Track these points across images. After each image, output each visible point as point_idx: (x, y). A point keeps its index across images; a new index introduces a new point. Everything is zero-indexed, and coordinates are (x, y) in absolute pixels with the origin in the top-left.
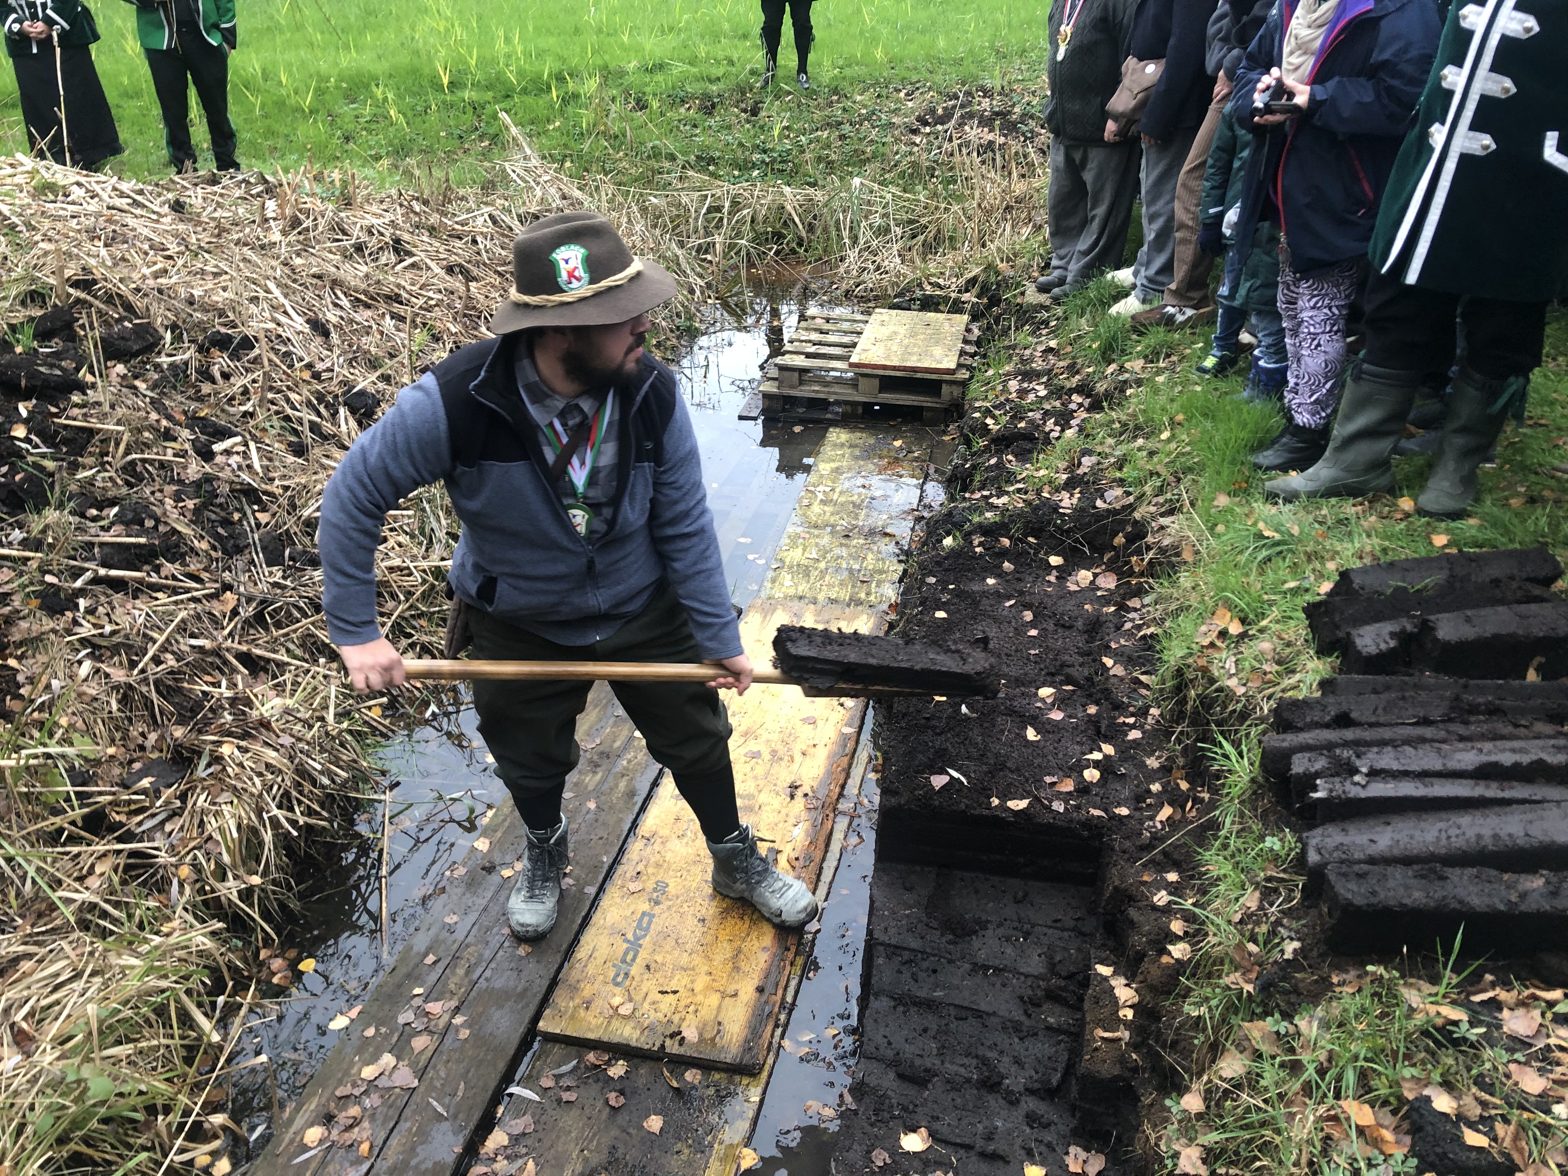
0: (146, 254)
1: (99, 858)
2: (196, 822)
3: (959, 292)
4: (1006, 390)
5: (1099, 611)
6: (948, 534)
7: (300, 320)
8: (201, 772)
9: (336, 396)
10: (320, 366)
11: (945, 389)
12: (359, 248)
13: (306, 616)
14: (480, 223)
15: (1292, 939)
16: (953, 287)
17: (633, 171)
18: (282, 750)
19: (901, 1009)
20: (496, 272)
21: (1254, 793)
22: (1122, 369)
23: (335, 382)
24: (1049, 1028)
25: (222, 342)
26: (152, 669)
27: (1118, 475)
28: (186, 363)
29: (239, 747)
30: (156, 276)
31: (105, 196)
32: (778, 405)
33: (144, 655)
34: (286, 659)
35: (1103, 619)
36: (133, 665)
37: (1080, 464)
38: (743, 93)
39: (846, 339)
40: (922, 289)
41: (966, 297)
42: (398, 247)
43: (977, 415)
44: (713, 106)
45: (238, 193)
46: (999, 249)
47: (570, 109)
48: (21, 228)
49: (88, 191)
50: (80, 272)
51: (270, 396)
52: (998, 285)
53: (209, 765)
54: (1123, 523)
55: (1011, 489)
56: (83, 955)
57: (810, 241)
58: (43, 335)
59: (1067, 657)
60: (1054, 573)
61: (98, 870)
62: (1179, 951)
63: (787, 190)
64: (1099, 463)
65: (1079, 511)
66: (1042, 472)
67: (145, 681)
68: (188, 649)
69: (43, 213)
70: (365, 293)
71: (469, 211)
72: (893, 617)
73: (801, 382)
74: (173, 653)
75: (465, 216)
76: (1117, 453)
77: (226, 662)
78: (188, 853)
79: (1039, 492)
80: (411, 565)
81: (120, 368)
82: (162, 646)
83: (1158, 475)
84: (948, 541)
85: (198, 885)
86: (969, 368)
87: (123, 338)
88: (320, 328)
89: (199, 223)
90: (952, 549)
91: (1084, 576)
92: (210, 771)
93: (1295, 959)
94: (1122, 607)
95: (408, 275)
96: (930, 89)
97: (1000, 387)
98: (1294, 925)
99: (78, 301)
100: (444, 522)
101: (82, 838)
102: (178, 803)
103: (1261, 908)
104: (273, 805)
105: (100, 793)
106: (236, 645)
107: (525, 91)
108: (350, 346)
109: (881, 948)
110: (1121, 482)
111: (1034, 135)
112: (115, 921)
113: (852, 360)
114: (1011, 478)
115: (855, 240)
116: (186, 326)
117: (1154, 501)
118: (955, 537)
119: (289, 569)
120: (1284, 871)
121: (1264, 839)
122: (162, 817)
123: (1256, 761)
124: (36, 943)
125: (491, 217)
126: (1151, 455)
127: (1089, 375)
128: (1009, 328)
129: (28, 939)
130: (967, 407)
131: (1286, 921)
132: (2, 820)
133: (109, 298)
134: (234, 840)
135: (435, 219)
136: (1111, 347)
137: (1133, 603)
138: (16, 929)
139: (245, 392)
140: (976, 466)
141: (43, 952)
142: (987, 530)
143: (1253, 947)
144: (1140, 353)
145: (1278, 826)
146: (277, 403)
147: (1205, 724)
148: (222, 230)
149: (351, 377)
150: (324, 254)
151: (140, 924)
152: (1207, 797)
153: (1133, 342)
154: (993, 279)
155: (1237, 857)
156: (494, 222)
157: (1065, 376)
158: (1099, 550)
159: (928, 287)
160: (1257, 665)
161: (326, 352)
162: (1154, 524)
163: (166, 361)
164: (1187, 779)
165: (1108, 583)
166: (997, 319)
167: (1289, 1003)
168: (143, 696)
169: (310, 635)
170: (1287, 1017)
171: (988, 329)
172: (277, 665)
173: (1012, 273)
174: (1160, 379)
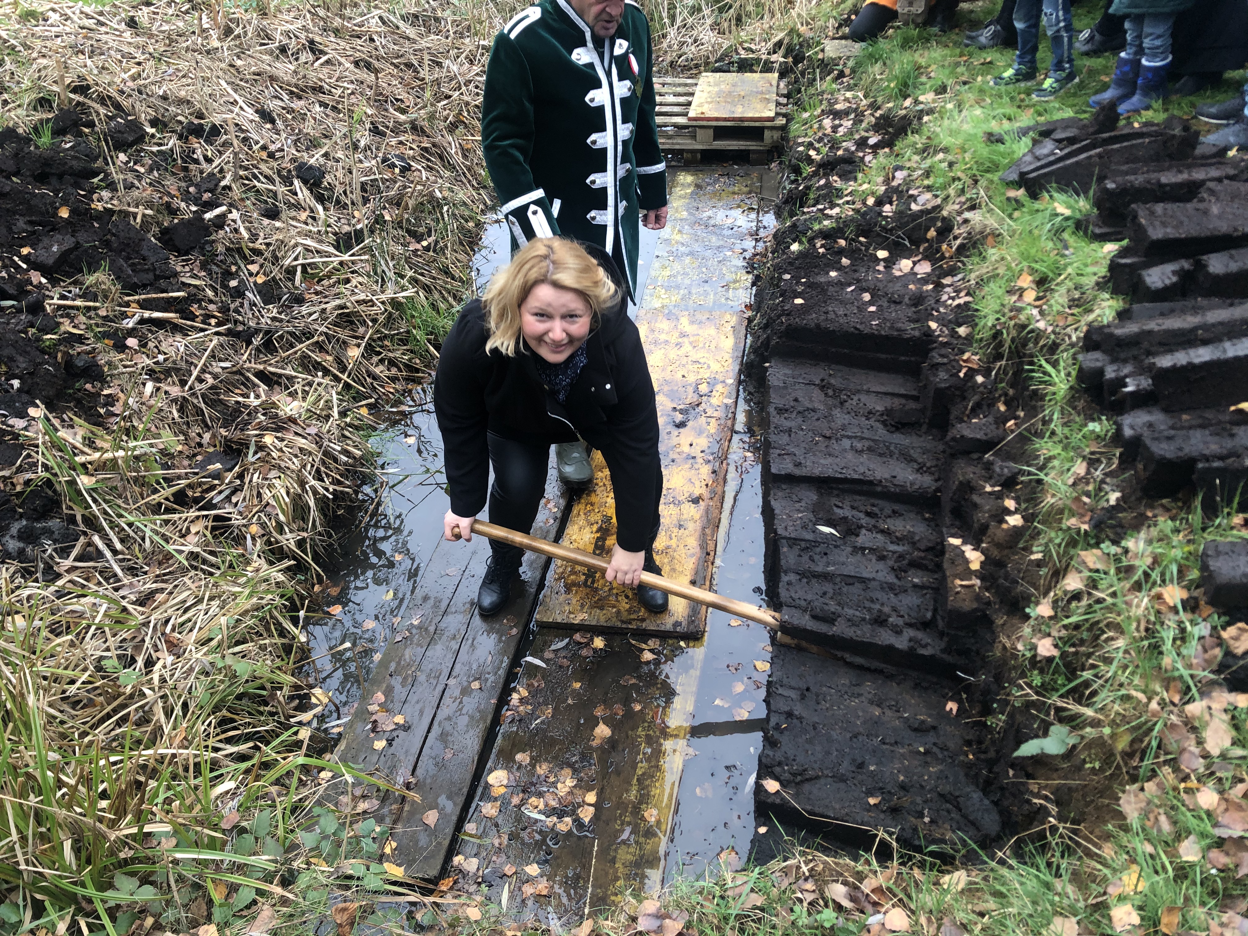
0: (121, 62)
1: (192, 521)
2: (255, 493)
3: (769, 54)
4: (821, 127)
5: (920, 289)
6: (794, 241)
7: (250, 111)
8: (251, 458)
9: (289, 171)
10: (272, 148)
11: (767, 134)
12: (283, 50)
13: (301, 342)
14: (374, 24)
15: (1114, 491)
16: (763, 50)
18: (309, 438)
19: (805, 580)
20: (392, 64)
21: (1073, 397)
22: (916, 102)
23: (287, 159)
24: (915, 586)
25: (197, 131)
26: (198, 386)
27: (926, 182)
28: (171, 150)
29: (277, 438)
30: (133, 78)
31: (75, 18)
33: (191, 375)
34: (294, 374)
35: (925, 295)
36: (183, 383)
37: (894, 177)
39: (682, 99)
40: (738, 54)
41: (774, 57)
42: (313, 47)
43: (801, 149)
45: (170, 11)
46: (799, 15)
48: (20, 48)
49: (61, 15)
50: (76, 79)
51: (241, 173)
52: (801, 45)
53: (256, 453)
54: (934, 220)
55: (841, 202)
56: (200, 587)
58: (59, 132)
59: (900, 325)
60: (882, 263)
61: (193, 530)
62: (1015, 520)
64: (909, 176)
65: (899, 214)
66: (865, 186)
67: (194, 394)
68: (220, 370)
69: (33, 35)
70: (296, 86)
71: (362, 15)
72: (749, 313)
74: (210, 373)
75: (359, 20)
76: (923, 166)
77: (248, 379)
78: (254, 516)
79: (864, 202)
80: (374, 298)
81: (122, 157)
82: (202, 368)
83: (959, 179)
84: (795, 247)
85: (265, 538)
86: (784, 115)
87: (119, 132)
88: (266, 116)
89: (151, 36)
90: (800, 252)
91: (905, 265)
92: (258, 456)
93: (1118, 504)
94: (939, 286)
95: (325, 70)
97: (816, 126)
98: (1115, 480)
99: (78, 103)
100: (391, 265)
101: (175, 510)
102: (238, 482)
103: (1088, 472)
104: (311, 478)
105: (179, 477)
106: (253, 365)
108: (293, 130)
109: (784, 541)
110: (929, 188)
112: (212, 566)
113: (690, 115)
114: (839, 193)
115: (673, 18)
116: (166, 120)
117: (957, 201)
118: (801, 242)
119: (282, 306)
120: (1104, 446)
121: (1086, 425)
122: (227, 492)
123: (1074, 373)
124: (163, 581)
125: (381, 18)
126: (951, 165)
127: (890, 110)
128: (814, 80)
129: (158, 578)
130: (791, 143)
131: (1108, 480)
132: (120, 496)
133: (103, 100)
134: (286, 504)
135: (337, 22)
136: (906, 85)
137: (947, 281)
138: (146, 573)
139: (221, 171)
140: (808, 188)
141: (171, 586)
142: (826, 235)
143: (1086, 499)
144: (931, 87)
145: (1095, 416)
146: (247, 179)
147: (1020, 357)
148: (171, 41)
149: (298, 155)
150: (258, 55)
151: (231, 566)
152: (1022, 414)
153: (924, 79)
154: (795, 41)
155: (1065, 441)
156: (384, 23)
157: (869, 112)
158: (916, 243)
159: (743, 52)
160: (1062, 309)
161: (275, 136)
162: (958, 218)
163: (155, 149)
164: (1005, 403)
165: (925, 268)
166: (803, 74)
167: (1117, 534)
168: (195, 406)
169: (305, 357)
170: (1115, 542)
171: (795, 82)
172: (288, 379)
173: (811, 35)
174: (950, 106)
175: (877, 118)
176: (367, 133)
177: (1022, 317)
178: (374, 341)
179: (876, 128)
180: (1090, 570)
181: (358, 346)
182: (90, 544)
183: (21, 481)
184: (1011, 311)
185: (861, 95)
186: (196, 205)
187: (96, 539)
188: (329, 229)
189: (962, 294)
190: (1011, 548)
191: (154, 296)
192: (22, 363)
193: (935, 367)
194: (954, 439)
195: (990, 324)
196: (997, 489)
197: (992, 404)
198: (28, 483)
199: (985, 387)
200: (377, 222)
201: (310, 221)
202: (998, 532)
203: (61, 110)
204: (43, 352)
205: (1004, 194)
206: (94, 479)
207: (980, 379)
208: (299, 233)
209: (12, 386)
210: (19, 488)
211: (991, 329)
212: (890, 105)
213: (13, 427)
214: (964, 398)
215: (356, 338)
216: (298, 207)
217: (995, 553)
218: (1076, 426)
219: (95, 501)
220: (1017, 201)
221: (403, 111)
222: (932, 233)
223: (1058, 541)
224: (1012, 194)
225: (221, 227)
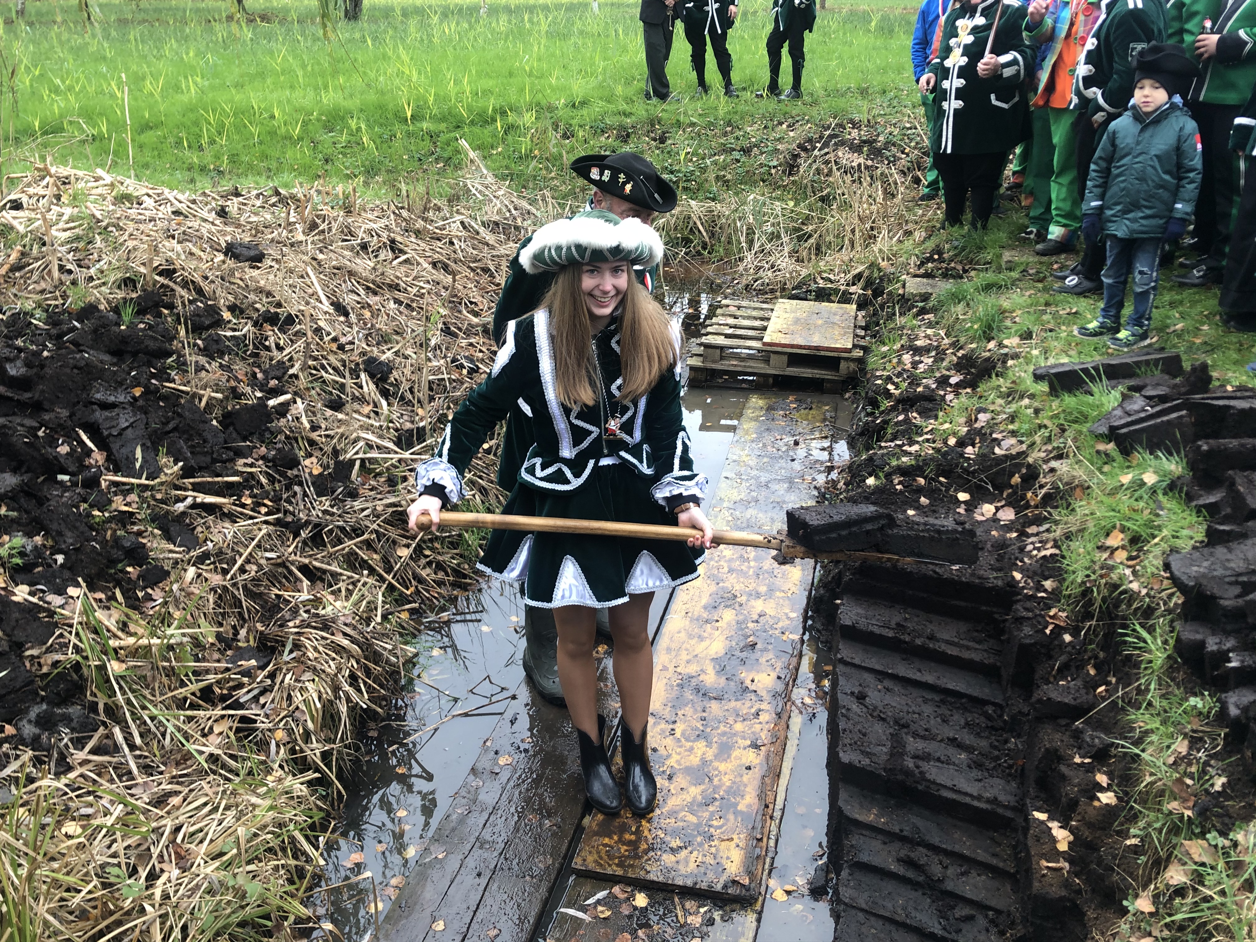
1: (217, 720)
2: (285, 695)
3: (848, 285)
4: (900, 362)
5: (1004, 536)
6: (871, 475)
7: (327, 303)
8: (286, 657)
9: (357, 364)
10: (343, 340)
11: (843, 365)
12: (364, 247)
13: (351, 539)
14: (455, 229)
15: (1219, 775)
16: (842, 281)
17: (563, 188)
20: (469, 267)
21: (1171, 667)
22: (1000, 345)
23: (356, 352)
25: (272, 319)
26: (240, 577)
27: (1011, 427)
28: (245, 336)
32: (702, 377)
33: (234, 565)
34: (339, 570)
35: (1008, 542)
36: (225, 572)
37: (976, 419)
38: (653, 125)
39: (757, 323)
40: (816, 283)
41: (853, 289)
42: (394, 247)
43: (879, 382)
44: (628, 135)
45: (258, 203)
46: (880, 251)
47: (510, 137)
48: (112, 228)
49: (156, 201)
50: (164, 262)
51: (310, 363)
52: (881, 280)
53: (291, 652)
54: (1019, 466)
55: (920, 439)
56: (217, 793)
57: (712, 246)
58: (141, 312)
59: (982, 572)
60: (963, 506)
61: (217, 730)
62: (1107, 798)
63: (693, 203)
64: (993, 419)
65: (982, 457)
66: (947, 426)
67: (235, 584)
68: (265, 561)
69: (126, 217)
70: (374, 282)
71: (444, 219)
73: (722, 358)
74: (254, 563)
75: (441, 223)
76: (1007, 410)
77: (291, 572)
78: (281, 720)
79: (945, 442)
82: (247, 558)
83: (1046, 427)
84: (871, 481)
85: (290, 746)
86: (862, 348)
87: (198, 315)
88: (341, 309)
89: (239, 226)
90: (877, 487)
91: (988, 509)
92: (293, 655)
93: (1224, 790)
94: (1023, 534)
95: (403, 269)
96: (808, 121)
97: (895, 360)
98: (1220, 763)
99: (163, 285)
101: (200, 706)
102: (269, 682)
103: (1190, 752)
104: (345, 683)
105: (207, 671)
106: (298, 558)
107: (472, 123)
108: (365, 324)
110: (1013, 433)
111: (896, 159)
112: (231, 771)
113: (765, 340)
114: (919, 431)
115: (751, 243)
116: (243, 306)
117: (1044, 448)
118: (877, 477)
119: (334, 499)
120: (1207, 724)
121: (1187, 700)
122: (256, 692)
123: (1172, 642)
124: (178, 783)
125: (462, 223)
126: (1037, 411)
127: (973, 350)
128: (894, 314)
129: (173, 780)
130: (869, 376)
131: (1212, 762)
132: (147, 687)
133: (185, 284)
134: (317, 710)
135: (420, 224)
136: (990, 327)
137: (1032, 530)
138: (161, 773)
139: (291, 359)
140: (886, 422)
141: (187, 790)
142: (903, 471)
143: (1189, 782)
144: (1016, 331)
145: (1197, 690)
146: (315, 368)
147: (1111, 619)
148: (258, 231)
149: (368, 349)
150: (340, 250)
151: (250, 773)
152: (1114, 680)
153: (1008, 323)
154: (876, 275)
155: (1164, 715)
156: (465, 227)
157: (951, 351)
158: (1000, 487)
159: (821, 281)
160: (1156, 572)
161: (347, 329)
162: (1044, 467)
163: (229, 334)
164: (1095, 667)
165: (1008, 515)
166: (882, 307)
167: (1223, 824)
168: (234, 596)
169: (352, 553)
170: (1224, 834)
171: (874, 315)
172: (332, 575)
173: (892, 270)
174: (1035, 352)
175: (959, 358)
176: (438, 333)
177: (1114, 576)
178: (424, 542)
179: (958, 367)
180: (1196, 863)
181: (408, 546)
182: (110, 736)
183: (49, 662)
184: (1102, 568)
185: (942, 332)
186: (261, 391)
187: (117, 731)
188: (391, 425)
189: (1049, 545)
190: (1103, 829)
191: (209, 479)
192: (70, 539)
193: (1020, 620)
194: (1040, 701)
195: (1079, 580)
196: (1087, 761)
197: (1081, 666)
198: (55, 664)
199: (1074, 647)
200: (439, 420)
201: (372, 415)
202: (1090, 810)
203: (144, 290)
204: (92, 528)
205: (1093, 446)
206: (124, 666)
207: (1067, 638)
208: (361, 426)
209: (56, 561)
210: (45, 670)
211: (1080, 586)
212: (973, 346)
213: (49, 603)
214: (1050, 657)
215: (407, 538)
216: (362, 400)
217: (1086, 833)
218: (1174, 699)
219: (121, 688)
220: (1107, 455)
221: (476, 314)
222: (1016, 479)
223: (1157, 825)
224: (1101, 447)
225: (284, 415)
